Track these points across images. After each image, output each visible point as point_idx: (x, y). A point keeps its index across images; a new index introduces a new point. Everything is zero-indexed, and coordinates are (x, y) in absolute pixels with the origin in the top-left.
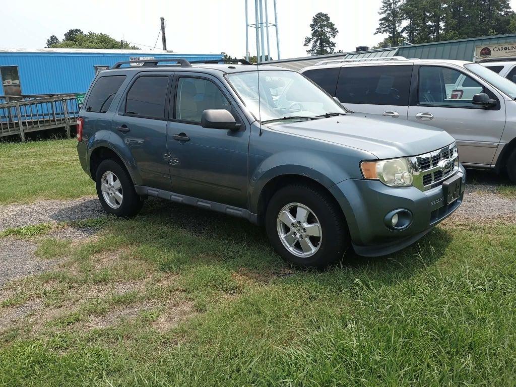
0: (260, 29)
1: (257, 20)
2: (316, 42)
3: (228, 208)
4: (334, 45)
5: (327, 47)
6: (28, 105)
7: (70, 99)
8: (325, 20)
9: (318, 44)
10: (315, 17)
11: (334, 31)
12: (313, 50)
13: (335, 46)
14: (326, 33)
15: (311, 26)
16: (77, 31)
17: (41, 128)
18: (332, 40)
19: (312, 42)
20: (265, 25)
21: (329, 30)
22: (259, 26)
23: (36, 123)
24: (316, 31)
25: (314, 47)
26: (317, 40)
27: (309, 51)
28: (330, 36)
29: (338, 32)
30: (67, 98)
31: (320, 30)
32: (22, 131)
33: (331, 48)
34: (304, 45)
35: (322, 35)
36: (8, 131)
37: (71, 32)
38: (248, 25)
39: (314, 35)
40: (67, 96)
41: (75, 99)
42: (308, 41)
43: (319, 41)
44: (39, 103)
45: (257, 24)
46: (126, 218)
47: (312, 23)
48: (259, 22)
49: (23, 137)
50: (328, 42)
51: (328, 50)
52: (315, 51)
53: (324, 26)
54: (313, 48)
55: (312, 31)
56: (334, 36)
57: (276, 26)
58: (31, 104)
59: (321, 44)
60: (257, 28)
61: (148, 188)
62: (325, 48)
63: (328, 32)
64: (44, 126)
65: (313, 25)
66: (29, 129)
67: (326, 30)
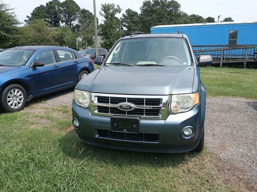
6: (228, 50)
7: (251, 48)
17: (231, 61)
23: (229, 59)
30: (248, 47)
32: (221, 62)
36: (215, 62)
40: (249, 46)
41: (254, 48)
44: (233, 49)
49: (221, 65)
58: (229, 50)
64: (233, 61)
66: (225, 61)
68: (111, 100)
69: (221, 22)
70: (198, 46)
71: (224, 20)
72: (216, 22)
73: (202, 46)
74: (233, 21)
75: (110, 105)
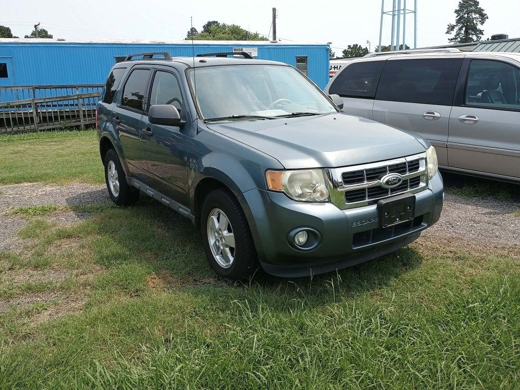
0: (396, 16)
1: (394, 7)
2: (460, 29)
3: (180, 207)
4: (481, 32)
5: (473, 34)
8: (473, 5)
9: (463, 32)
10: (462, 2)
11: (483, 17)
12: (456, 39)
13: (483, 34)
14: (473, 19)
15: (456, 11)
16: (215, 22)
18: (479, 27)
19: (456, 29)
20: (402, 12)
21: (477, 16)
22: (396, 13)
24: (462, 18)
25: (458, 34)
26: (462, 27)
27: (452, 39)
28: (478, 23)
29: (487, 18)
31: (466, 16)
33: (477, 37)
34: (446, 33)
35: (468, 21)
37: (209, 24)
38: (384, 13)
39: (458, 21)
42: (451, 28)
43: (464, 29)
45: (394, 11)
46: (122, 207)
47: (458, 9)
48: (397, 9)
50: (474, 29)
51: (475, 38)
52: (459, 39)
53: (472, 11)
54: (456, 36)
55: (457, 17)
56: (482, 23)
57: (415, 12)
59: (466, 32)
60: (394, 15)
61: (134, 180)
62: (471, 36)
63: (475, 18)
65: (459, 11)
67: (474, 16)
68: (367, 175)
69: (27, 37)
70: (66, 87)
71: (32, 34)
72: (15, 37)
73: (75, 87)
74: (51, 37)
75: (366, 184)
